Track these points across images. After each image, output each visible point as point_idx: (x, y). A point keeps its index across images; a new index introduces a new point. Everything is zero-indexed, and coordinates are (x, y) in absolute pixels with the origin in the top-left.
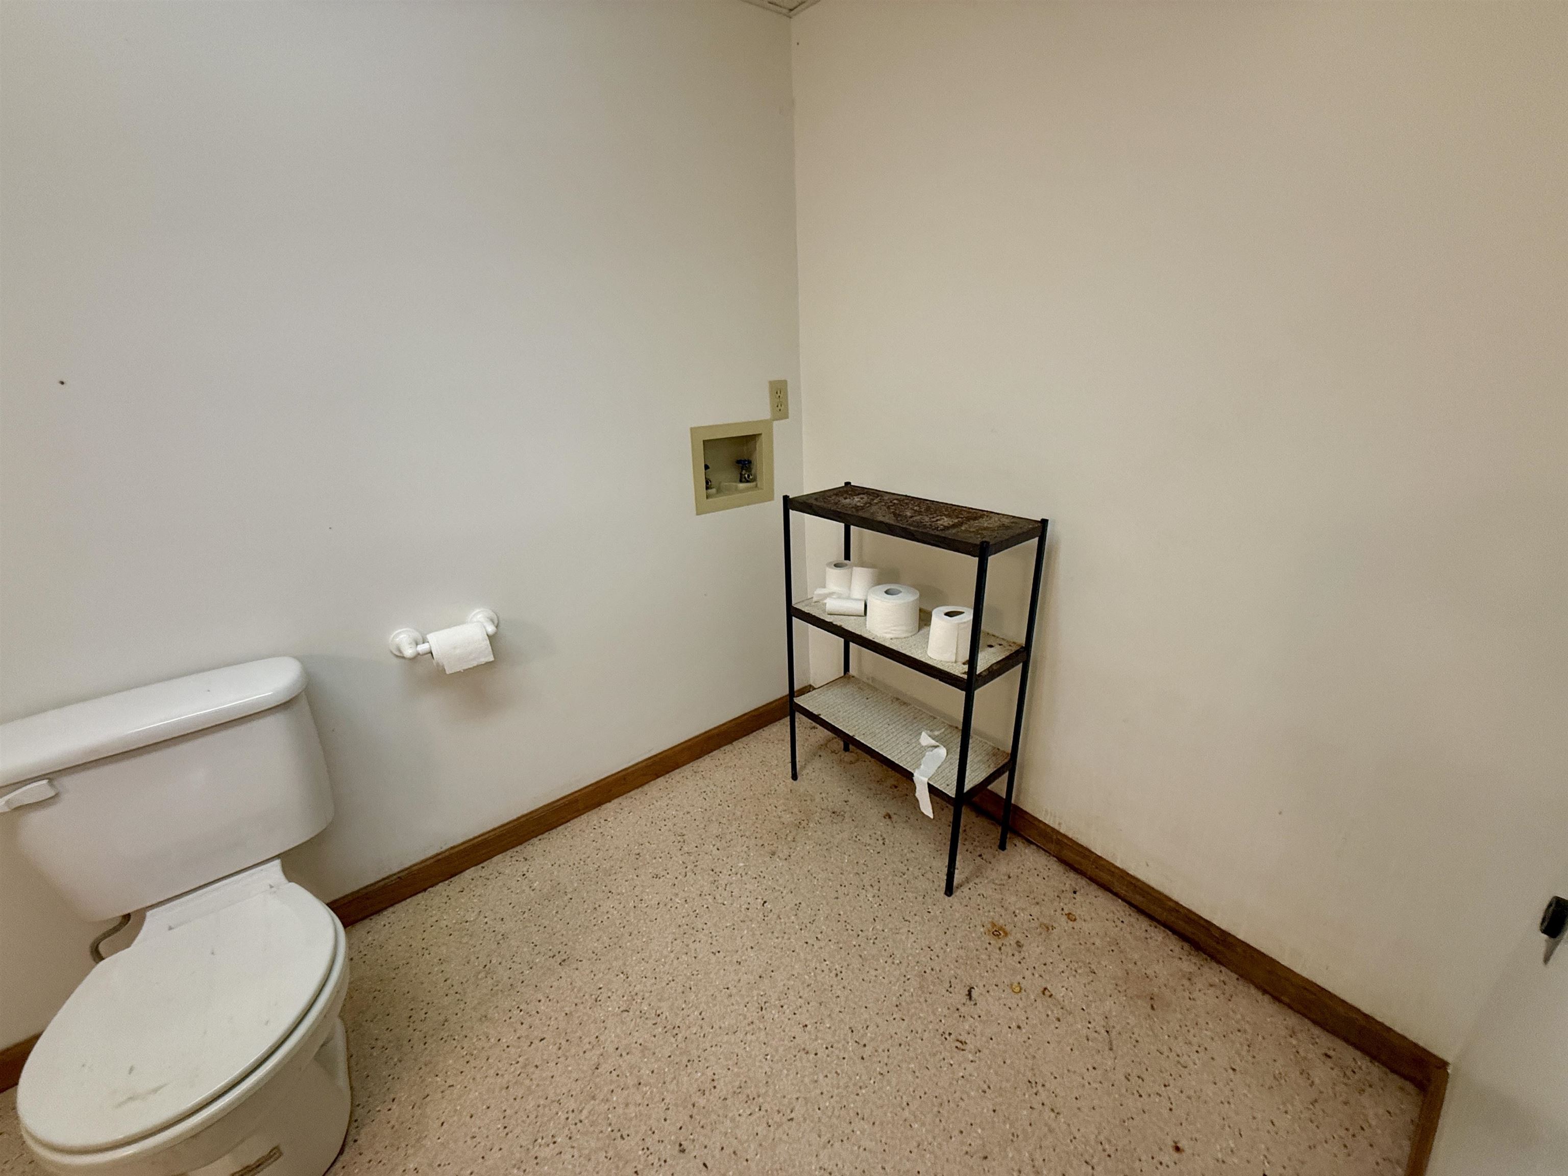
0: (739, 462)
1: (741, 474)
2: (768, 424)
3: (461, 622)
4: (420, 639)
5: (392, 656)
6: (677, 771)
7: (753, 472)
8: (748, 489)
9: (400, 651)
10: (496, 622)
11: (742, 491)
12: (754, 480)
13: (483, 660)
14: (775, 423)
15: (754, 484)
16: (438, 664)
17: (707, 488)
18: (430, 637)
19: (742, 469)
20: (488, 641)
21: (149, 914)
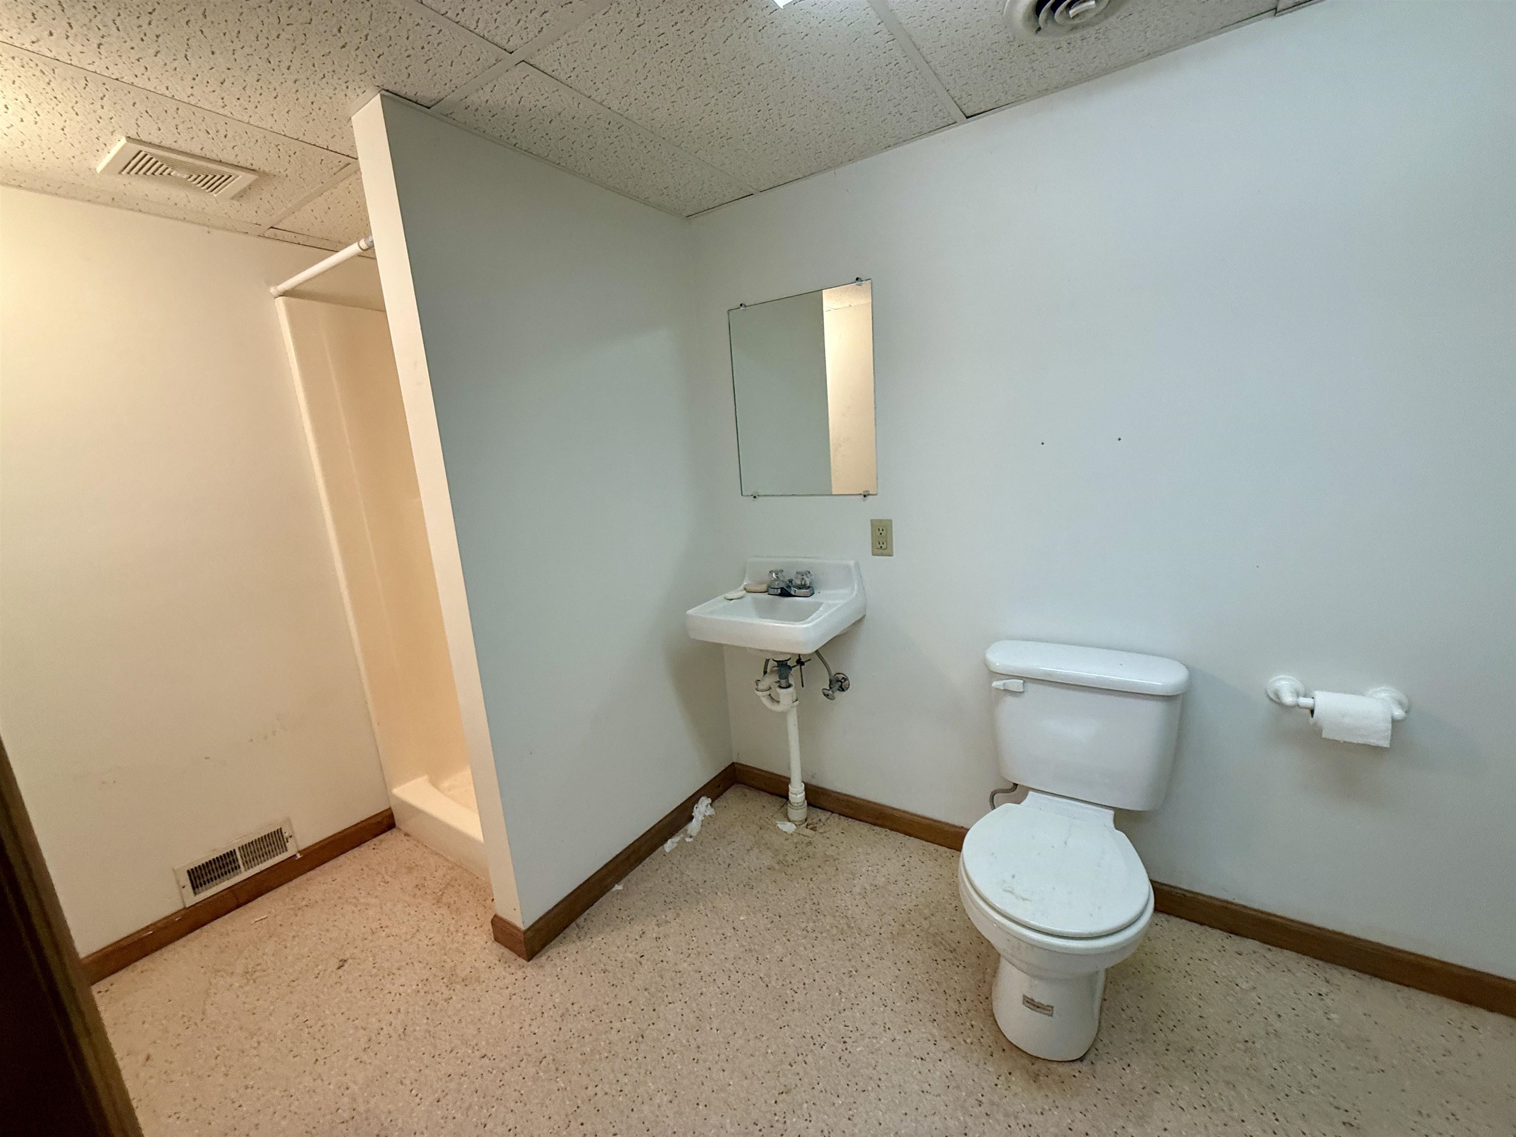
3: (1361, 692)
4: (1303, 691)
9: (1277, 696)
10: (1409, 707)
13: (1373, 741)
16: (1315, 724)
18: (1317, 695)
20: (1390, 726)
21: (1031, 793)
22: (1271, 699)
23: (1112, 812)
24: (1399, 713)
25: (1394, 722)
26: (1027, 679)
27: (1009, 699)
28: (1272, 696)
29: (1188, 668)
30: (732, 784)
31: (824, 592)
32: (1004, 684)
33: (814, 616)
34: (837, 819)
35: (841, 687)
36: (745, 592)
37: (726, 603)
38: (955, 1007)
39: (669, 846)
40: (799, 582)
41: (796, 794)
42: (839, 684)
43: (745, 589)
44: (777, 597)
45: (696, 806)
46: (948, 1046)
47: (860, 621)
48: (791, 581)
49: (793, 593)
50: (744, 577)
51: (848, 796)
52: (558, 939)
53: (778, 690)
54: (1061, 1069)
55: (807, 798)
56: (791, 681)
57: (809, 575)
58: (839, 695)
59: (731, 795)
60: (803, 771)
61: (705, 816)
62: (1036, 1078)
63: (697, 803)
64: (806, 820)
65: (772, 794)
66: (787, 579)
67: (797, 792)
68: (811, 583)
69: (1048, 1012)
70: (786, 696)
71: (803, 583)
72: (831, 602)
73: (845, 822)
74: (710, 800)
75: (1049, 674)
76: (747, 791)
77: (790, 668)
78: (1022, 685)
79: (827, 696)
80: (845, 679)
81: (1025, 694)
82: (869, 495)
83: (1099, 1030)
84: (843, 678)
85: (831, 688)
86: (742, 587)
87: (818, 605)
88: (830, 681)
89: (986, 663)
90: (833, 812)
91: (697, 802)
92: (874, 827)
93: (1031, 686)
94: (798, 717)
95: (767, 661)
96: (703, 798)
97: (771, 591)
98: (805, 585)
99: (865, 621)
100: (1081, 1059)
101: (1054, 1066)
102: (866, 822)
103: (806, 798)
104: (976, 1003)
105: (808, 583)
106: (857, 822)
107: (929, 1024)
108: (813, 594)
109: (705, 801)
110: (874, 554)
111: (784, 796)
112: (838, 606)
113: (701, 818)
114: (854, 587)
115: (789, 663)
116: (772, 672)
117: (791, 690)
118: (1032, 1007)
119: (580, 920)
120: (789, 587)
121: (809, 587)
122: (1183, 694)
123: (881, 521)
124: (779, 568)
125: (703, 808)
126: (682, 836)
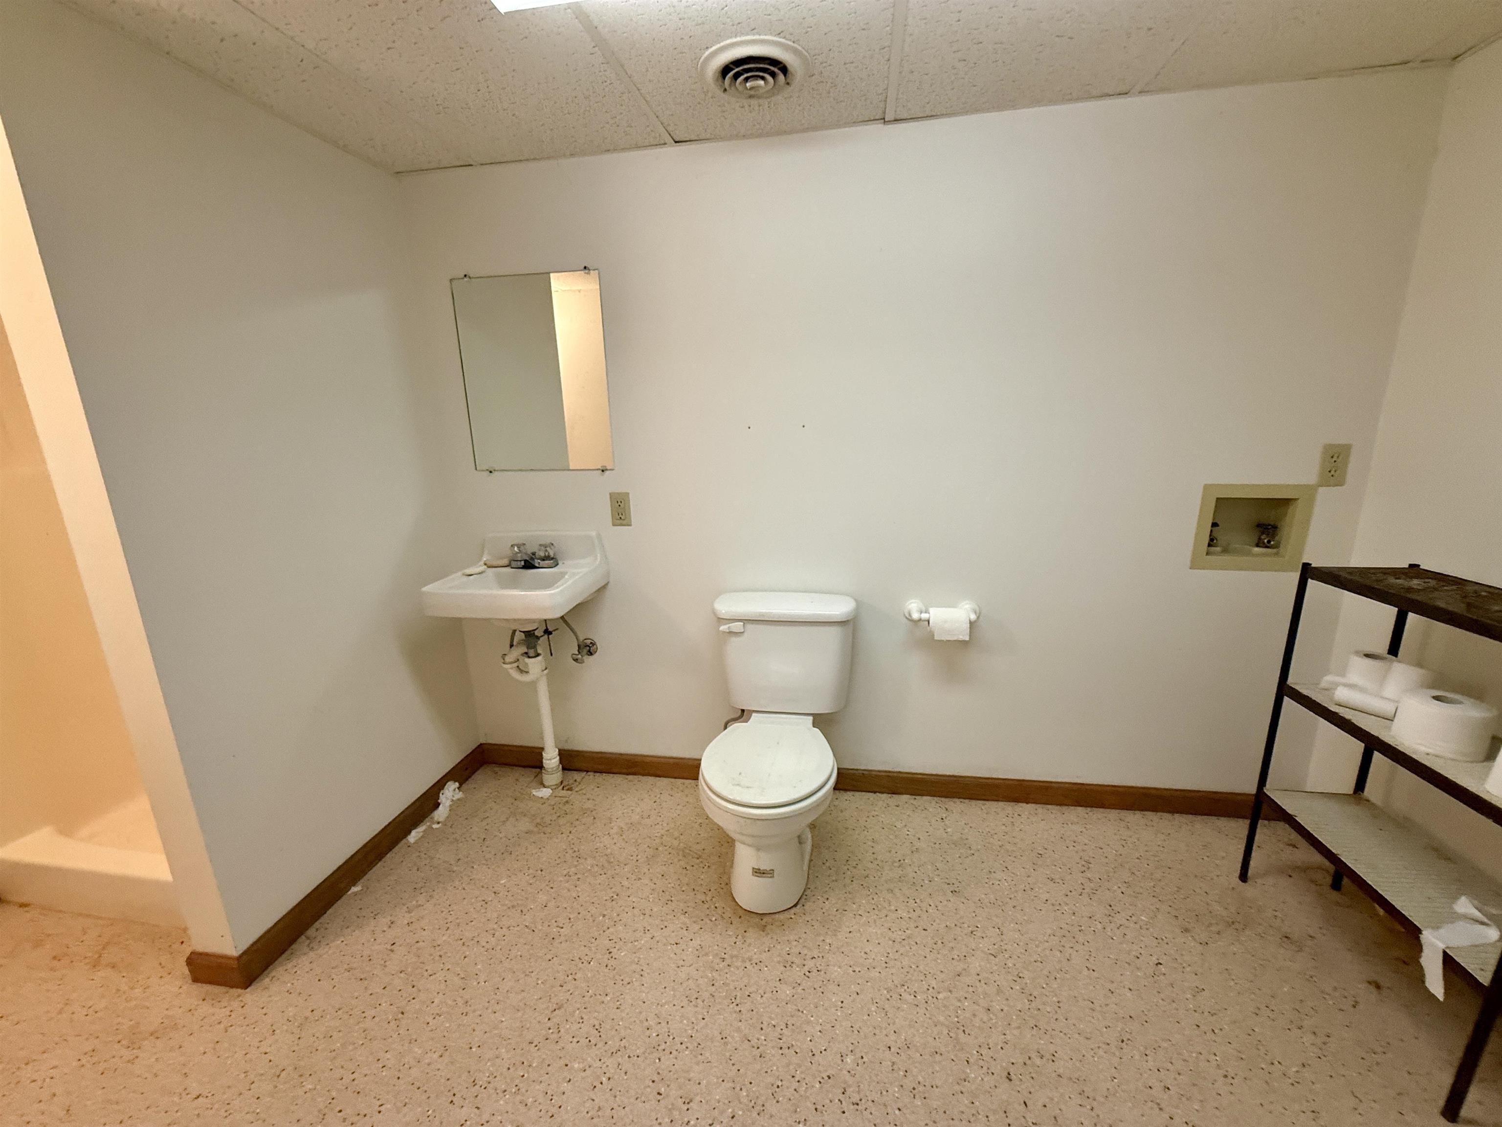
0: (1259, 525)
1: (1260, 539)
2: (1310, 491)
3: (954, 606)
4: (924, 609)
5: (905, 619)
6: (1101, 810)
7: (1277, 538)
8: (1264, 555)
9: (910, 615)
10: (978, 612)
11: (1257, 555)
12: (1277, 546)
13: (961, 638)
14: (1321, 490)
15: (1275, 550)
16: (931, 631)
17: (1209, 545)
18: (932, 610)
19: (1263, 533)
20: (969, 625)
21: (754, 714)
22: (906, 618)
23: (811, 718)
24: (973, 617)
25: (971, 623)
26: (746, 621)
27: (734, 639)
28: (907, 616)
29: (856, 600)
30: (481, 766)
31: (568, 562)
32: (729, 627)
33: (559, 583)
34: (591, 777)
35: (589, 651)
36: (486, 567)
37: (466, 579)
38: (703, 898)
39: (414, 836)
40: (542, 554)
41: (550, 759)
42: (588, 648)
43: (485, 564)
44: (521, 570)
45: (442, 792)
46: (697, 927)
47: (604, 587)
48: (534, 554)
49: (537, 565)
50: (483, 553)
51: (601, 753)
52: (284, 956)
53: (527, 660)
54: (781, 917)
55: (561, 761)
56: (539, 651)
57: (552, 547)
58: (589, 660)
59: (480, 776)
60: (557, 738)
61: (453, 800)
62: (763, 928)
63: (443, 789)
64: (562, 782)
65: (524, 767)
66: (529, 552)
67: (551, 759)
68: (554, 555)
69: (769, 875)
70: (535, 665)
71: (547, 554)
72: (575, 571)
73: (600, 778)
74: (457, 784)
75: (762, 615)
76: (497, 769)
77: (538, 638)
78: (742, 628)
79: (576, 660)
80: (593, 644)
81: (746, 634)
82: (607, 470)
83: (808, 881)
84: (591, 643)
85: (579, 652)
86: (482, 563)
87: (563, 575)
88: (579, 646)
89: (714, 612)
90: (587, 772)
91: (442, 787)
92: (627, 777)
93: (749, 627)
94: (548, 685)
95: (514, 632)
96: (449, 783)
97: (514, 564)
98: (549, 556)
99: (609, 586)
100: (795, 905)
101: (777, 916)
102: (620, 773)
103: (560, 763)
104: (719, 890)
105: (552, 555)
106: (612, 775)
107: (682, 917)
108: (558, 564)
109: (451, 787)
110: (614, 525)
111: (539, 766)
112: (581, 575)
113: (448, 803)
114: (596, 556)
115: (537, 633)
116: (519, 643)
117: (539, 658)
118: (759, 875)
119: (311, 932)
120: (532, 559)
121: (552, 559)
122: (854, 618)
123: (619, 494)
124: (521, 542)
125: (450, 793)
126: (428, 824)
